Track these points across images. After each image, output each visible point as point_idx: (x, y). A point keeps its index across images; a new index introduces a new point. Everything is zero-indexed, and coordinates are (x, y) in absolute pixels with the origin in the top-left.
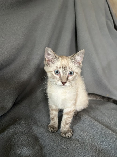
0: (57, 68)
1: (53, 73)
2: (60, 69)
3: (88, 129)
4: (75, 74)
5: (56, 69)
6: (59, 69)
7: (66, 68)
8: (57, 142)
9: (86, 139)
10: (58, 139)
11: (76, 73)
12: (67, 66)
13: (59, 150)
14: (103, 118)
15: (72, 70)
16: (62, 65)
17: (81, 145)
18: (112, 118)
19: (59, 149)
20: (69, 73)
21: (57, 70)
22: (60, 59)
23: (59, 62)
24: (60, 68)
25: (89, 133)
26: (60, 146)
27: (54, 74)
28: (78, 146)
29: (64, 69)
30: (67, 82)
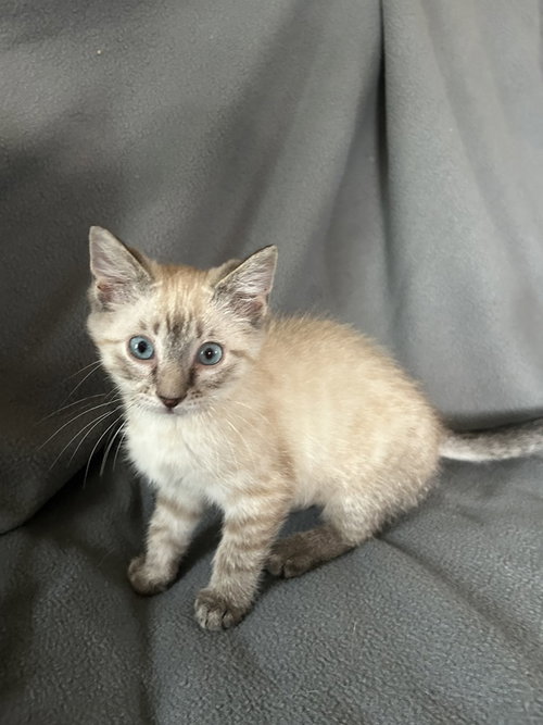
0: (143, 327)
1: (123, 349)
2: (156, 333)
3: (385, 613)
4: (228, 359)
5: (138, 332)
6: (149, 333)
7: (184, 331)
8: (218, 669)
9: (364, 667)
10: (225, 655)
11: (235, 353)
12: (191, 317)
13: (218, 710)
14: (479, 563)
15: (212, 340)
16: (168, 315)
17: (332, 697)
18: (532, 565)
19: (222, 706)
20: (198, 353)
21: (142, 337)
22: (161, 283)
23: (152, 300)
24: (156, 327)
25: (385, 638)
26: (227, 690)
27: (129, 359)
28: (311, 700)
29: (173, 335)
30: (189, 396)
